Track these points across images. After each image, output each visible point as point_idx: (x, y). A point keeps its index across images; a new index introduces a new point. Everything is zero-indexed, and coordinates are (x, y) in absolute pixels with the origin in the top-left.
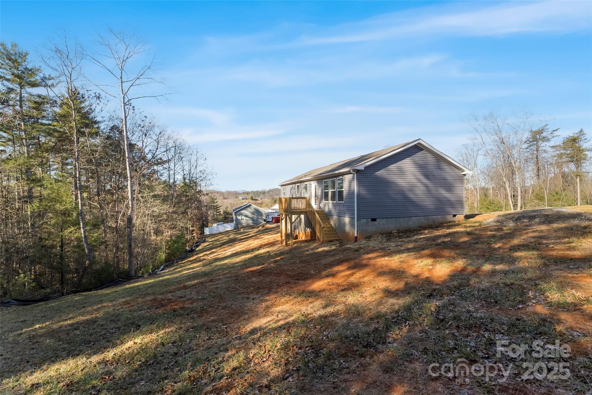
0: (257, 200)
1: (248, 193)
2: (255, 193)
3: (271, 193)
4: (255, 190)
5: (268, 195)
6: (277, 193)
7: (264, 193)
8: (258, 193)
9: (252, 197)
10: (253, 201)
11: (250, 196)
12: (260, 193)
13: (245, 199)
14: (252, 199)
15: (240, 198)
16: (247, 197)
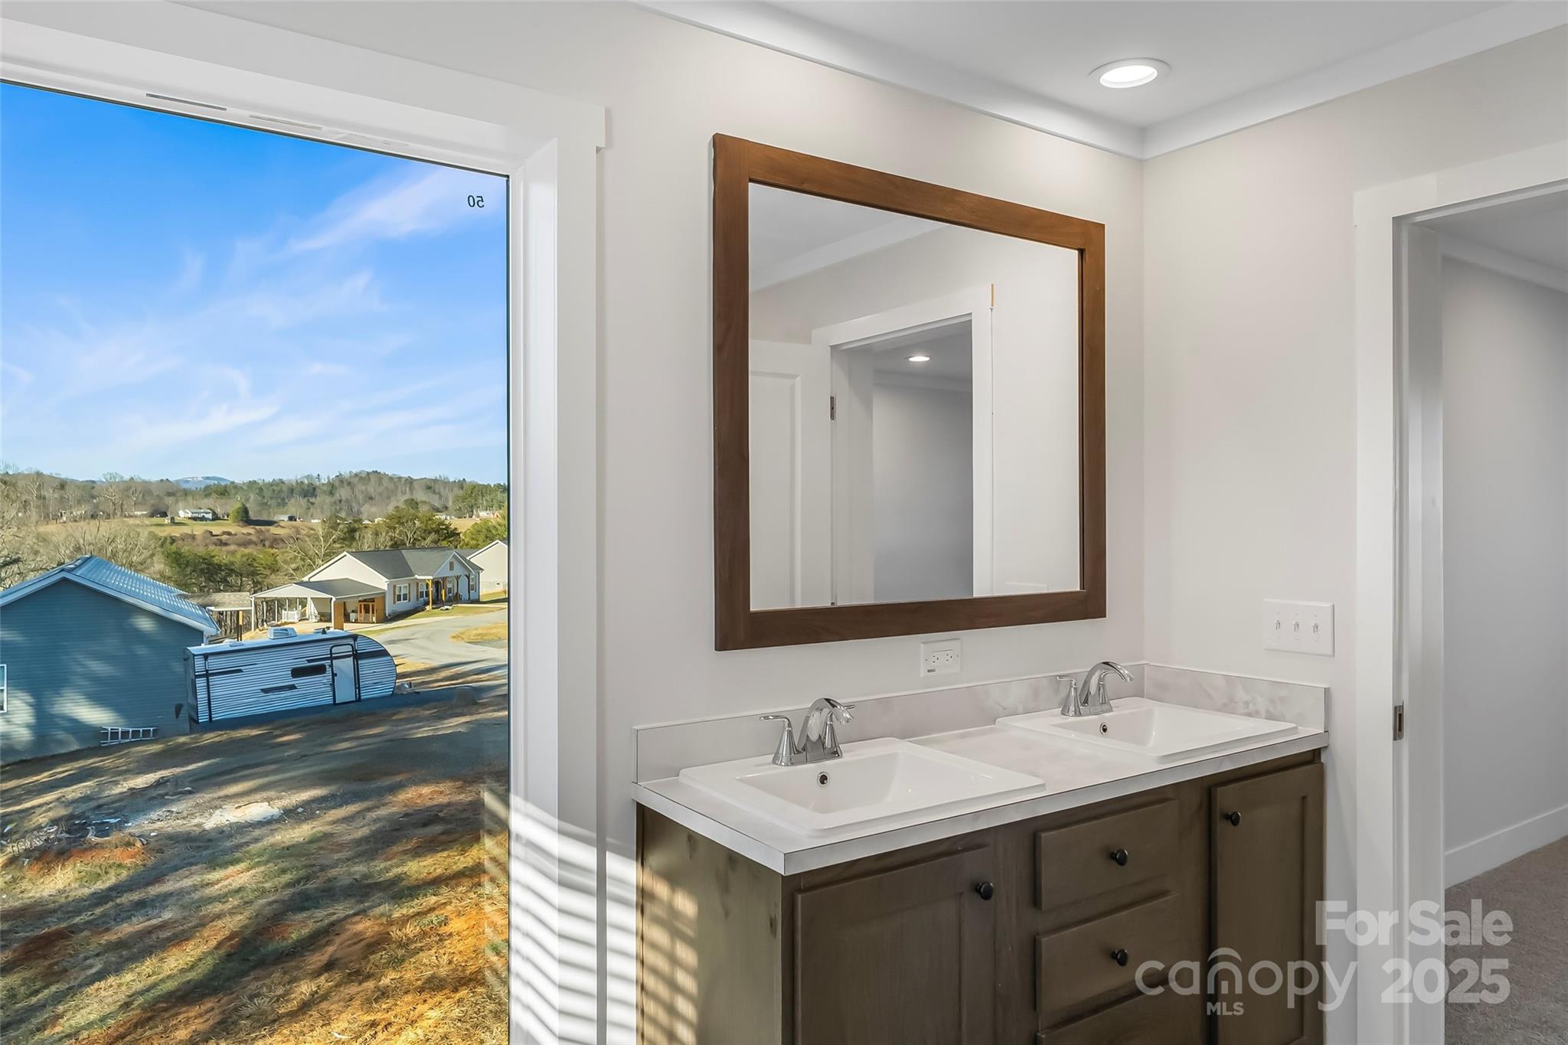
0: (270, 523)
1: (223, 491)
2: (267, 493)
3: (343, 493)
4: (269, 479)
5: (328, 500)
6: (371, 490)
7: (308, 491)
8: (279, 493)
9: (246, 511)
10: (250, 530)
11: (234, 505)
12: (292, 490)
13: (210, 516)
14: (245, 518)
15: (182, 514)
16: (219, 511)
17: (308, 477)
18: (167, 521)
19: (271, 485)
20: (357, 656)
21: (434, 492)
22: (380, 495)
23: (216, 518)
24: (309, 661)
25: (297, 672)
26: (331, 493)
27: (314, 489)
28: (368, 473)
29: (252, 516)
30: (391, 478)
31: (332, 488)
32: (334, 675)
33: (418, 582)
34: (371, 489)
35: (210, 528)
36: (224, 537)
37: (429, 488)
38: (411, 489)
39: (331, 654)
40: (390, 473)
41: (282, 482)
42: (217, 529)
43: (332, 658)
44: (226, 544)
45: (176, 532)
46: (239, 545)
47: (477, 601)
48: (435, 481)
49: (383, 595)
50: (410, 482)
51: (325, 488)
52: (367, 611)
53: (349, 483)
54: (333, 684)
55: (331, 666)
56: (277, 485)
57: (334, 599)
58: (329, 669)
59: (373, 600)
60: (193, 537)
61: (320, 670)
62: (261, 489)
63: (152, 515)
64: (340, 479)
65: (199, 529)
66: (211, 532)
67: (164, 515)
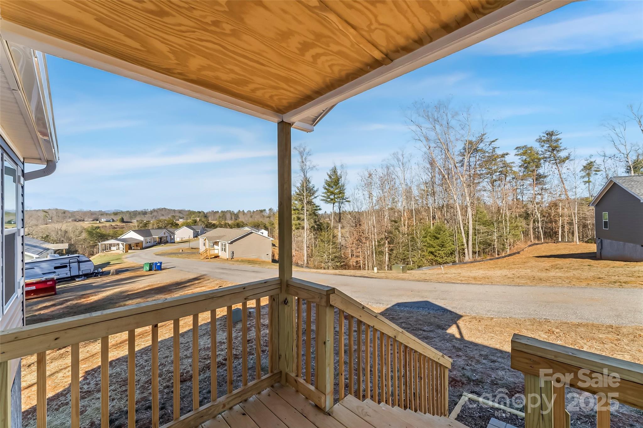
0: (131, 222)
1: (118, 213)
2: (132, 214)
3: (155, 214)
4: (133, 210)
8: (135, 214)
10: (124, 224)
11: (119, 217)
12: (139, 213)
13: (112, 221)
14: (122, 221)
15: (103, 220)
16: (115, 219)
17: (144, 210)
18: (98, 222)
19: (133, 212)
20: (79, 262)
21: (181, 213)
22: (166, 214)
23: (113, 221)
24: (61, 264)
25: (56, 268)
26: (151, 214)
27: (146, 213)
28: (162, 209)
29: (125, 220)
30: (169, 210)
31: (151, 212)
32: (70, 268)
33: (154, 238)
34: (163, 213)
35: (111, 224)
36: (116, 226)
37: (180, 212)
38: (175, 212)
39: (69, 262)
40: (168, 208)
41: (137, 211)
42: (113, 224)
43: (70, 263)
44: (116, 228)
45: (100, 225)
46: (120, 228)
47: (174, 243)
48: (182, 210)
49: (142, 242)
50: (174, 211)
51: (149, 212)
52: (137, 246)
53: (157, 211)
54: (70, 271)
55: (69, 265)
56: (135, 212)
57: (125, 243)
58: (68, 266)
59: (139, 243)
60: (106, 226)
61: (66, 266)
62: (130, 213)
63: (93, 221)
64: (154, 210)
65: (108, 224)
66: (111, 225)
67: (97, 220)
